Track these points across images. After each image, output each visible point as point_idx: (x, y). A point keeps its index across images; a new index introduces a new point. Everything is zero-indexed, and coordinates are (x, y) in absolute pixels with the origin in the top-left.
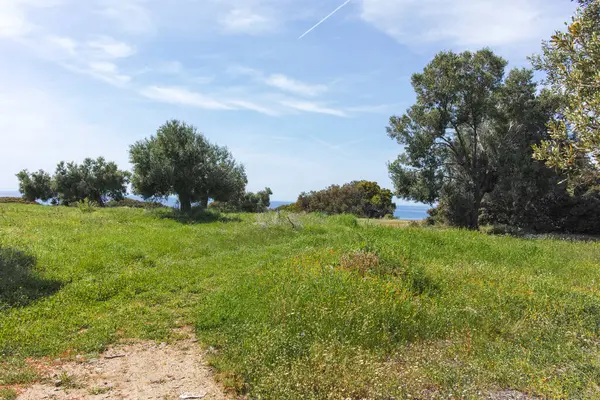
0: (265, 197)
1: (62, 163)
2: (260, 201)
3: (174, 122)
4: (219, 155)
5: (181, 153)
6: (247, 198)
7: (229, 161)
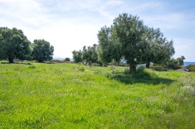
0: (181, 61)
1: (85, 47)
2: (178, 63)
3: (124, 15)
4: (154, 34)
5: (128, 33)
6: (171, 61)
7: (161, 39)
